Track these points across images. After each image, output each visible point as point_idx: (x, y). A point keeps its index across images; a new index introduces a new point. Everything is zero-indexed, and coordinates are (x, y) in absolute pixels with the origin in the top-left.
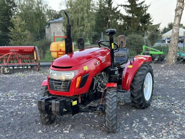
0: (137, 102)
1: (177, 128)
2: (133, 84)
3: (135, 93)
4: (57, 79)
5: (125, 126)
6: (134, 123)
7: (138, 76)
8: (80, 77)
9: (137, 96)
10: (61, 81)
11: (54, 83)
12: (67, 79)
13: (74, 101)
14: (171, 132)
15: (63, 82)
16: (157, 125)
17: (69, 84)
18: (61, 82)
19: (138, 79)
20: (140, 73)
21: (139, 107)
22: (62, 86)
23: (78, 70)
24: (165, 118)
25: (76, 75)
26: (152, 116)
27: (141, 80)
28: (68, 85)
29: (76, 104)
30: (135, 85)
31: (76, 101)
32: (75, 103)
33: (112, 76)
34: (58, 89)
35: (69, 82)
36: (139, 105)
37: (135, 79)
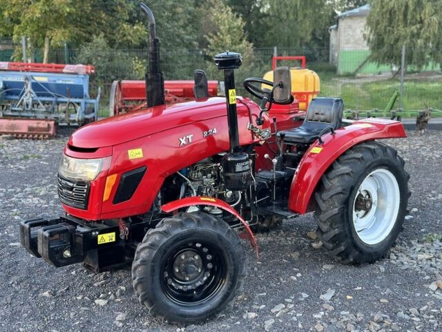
0: (331, 245)
6: (284, 302)
7: (335, 177)
8: (115, 176)
9: (330, 230)
10: (74, 181)
12: (83, 179)
13: (103, 232)
15: (75, 185)
16: (339, 316)
18: (72, 185)
20: (343, 168)
22: (73, 194)
23: (110, 158)
24: (383, 300)
25: (104, 169)
26: (357, 288)
27: (339, 189)
28: (85, 193)
32: (107, 238)
35: (86, 187)
37: (327, 184)
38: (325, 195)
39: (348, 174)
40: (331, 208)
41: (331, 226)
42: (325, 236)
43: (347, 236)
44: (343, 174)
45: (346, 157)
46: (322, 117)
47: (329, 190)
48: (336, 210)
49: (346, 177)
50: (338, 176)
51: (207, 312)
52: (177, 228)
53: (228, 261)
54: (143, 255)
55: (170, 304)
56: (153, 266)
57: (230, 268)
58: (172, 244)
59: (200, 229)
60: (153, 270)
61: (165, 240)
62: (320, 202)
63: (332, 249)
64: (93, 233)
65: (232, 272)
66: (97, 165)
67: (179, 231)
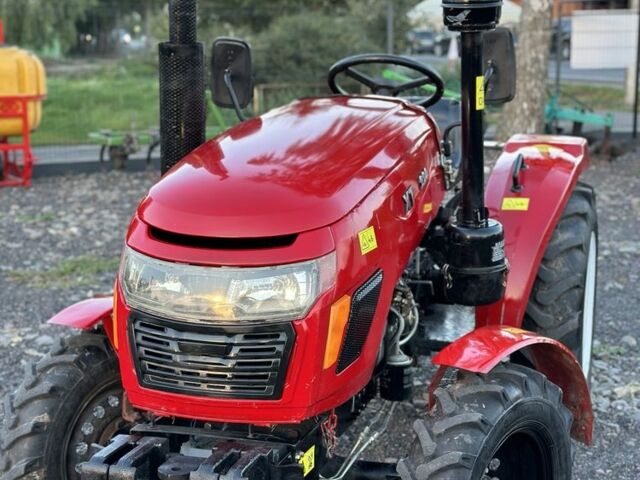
2: (536, 302)
4: (194, 319)
7: (557, 256)
10: (230, 330)
11: (174, 346)
12: (269, 318)
15: (238, 339)
17: (280, 348)
18: (222, 339)
19: (560, 270)
22: (230, 364)
23: (333, 256)
28: (278, 354)
29: (313, 466)
30: (542, 307)
31: (312, 451)
34: (204, 387)
35: (283, 337)
38: (545, 296)
40: (559, 320)
44: (569, 250)
48: (573, 323)
49: (577, 254)
50: (562, 253)
64: (297, 456)
67: (500, 413)
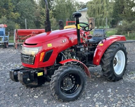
0: (107, 75)
1: (133, 100)
2: (104, 60)
3: (105, 68)
4: (25, 54)
5: (88, 95)
6: (97, 93)
7: (108, 53)
8: (44, 53)
9: (107, 70)
11: (24, 57)
13: (39, 72)
14: (126, 104)
15: (29, 57)
16: (116, 96)
18: (28, 57)
19: (108, 55)
20: (110, 50)
21: (109, 79)
22: (29, 60)
23: (42, 47)
24: (127, 91)
25: (40, 50)
26: (118, 88)
27: (110, 57)
28: (33, 59)
29: (42, 75)
30: (105, 61)
31: (42, 73)
32: (40, 74)
33: (78, 52)
34: (26, 63)
36: (109, 78)
37: (105, 55)
38: (105, 59)
39: (112, 52)
40: (107, 63)
41: (107, 69)
42: (105, 72)
43: (112, 72)
44: (110, 52)
45: (110, 47)
46: (99, 35)
47: (106, 57)
48: (109, 64)
49: (111, 53)
50: (109, 53)
51: (75, 97)
52: (66, 69)
53: (81, 79)
54: (55, 78)
55: (64, 95)
56: (58, 82)
57: (82, 82)
58: (64, 74)
59: (73, 69)
60: (58, 84)
61: (62, 73)
62: (103, 61)
63: (107, 76)
64: (36, 72)
65: (83, 83)
66: (37, 49)
67: (66, 70)
